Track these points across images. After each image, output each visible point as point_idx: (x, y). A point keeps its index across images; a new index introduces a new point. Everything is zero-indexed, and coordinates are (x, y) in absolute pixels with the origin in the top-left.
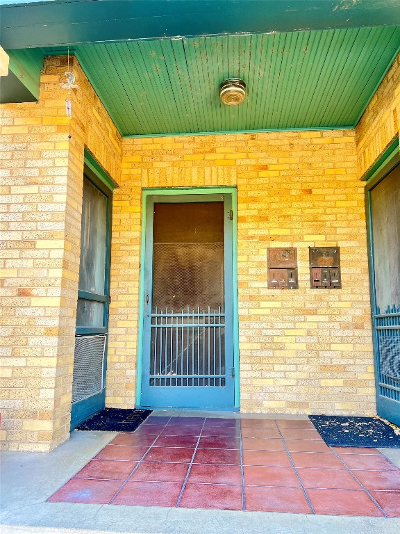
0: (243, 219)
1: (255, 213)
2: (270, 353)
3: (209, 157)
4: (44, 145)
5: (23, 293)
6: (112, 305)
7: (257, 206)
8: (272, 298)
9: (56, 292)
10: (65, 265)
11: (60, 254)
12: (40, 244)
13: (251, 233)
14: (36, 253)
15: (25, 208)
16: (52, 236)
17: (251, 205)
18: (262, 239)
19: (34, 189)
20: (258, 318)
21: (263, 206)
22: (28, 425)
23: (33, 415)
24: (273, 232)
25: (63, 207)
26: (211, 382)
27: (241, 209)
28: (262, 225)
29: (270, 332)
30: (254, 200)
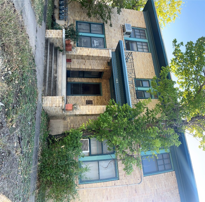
0: (97, 97)
1: (98, 98)
2: (76, 100)
3: (107, 92)
4: (102, 66)
5: (84, 64)
6: (83, 78)
7: (99, 99)
8: (85, 101)
9: (85, 68)
10: (88, 69)
11: (89, 68)
12: (90, 66)
13: (95, 98)
14: (89, 66)
15: (95, 65)
16: (91, 67)
17: (99, 98)
18: (94, 100)
19: (97, 65)
20: (81, 99)
21: (99, 100)
22: (69, 65)
23: (70, 66)
24: (95, 101)
25: (95, 68)
26: (71, 92)
27: (99, 97)
28: (96, 100)
29: (79, 100)
30: (100, 99)
